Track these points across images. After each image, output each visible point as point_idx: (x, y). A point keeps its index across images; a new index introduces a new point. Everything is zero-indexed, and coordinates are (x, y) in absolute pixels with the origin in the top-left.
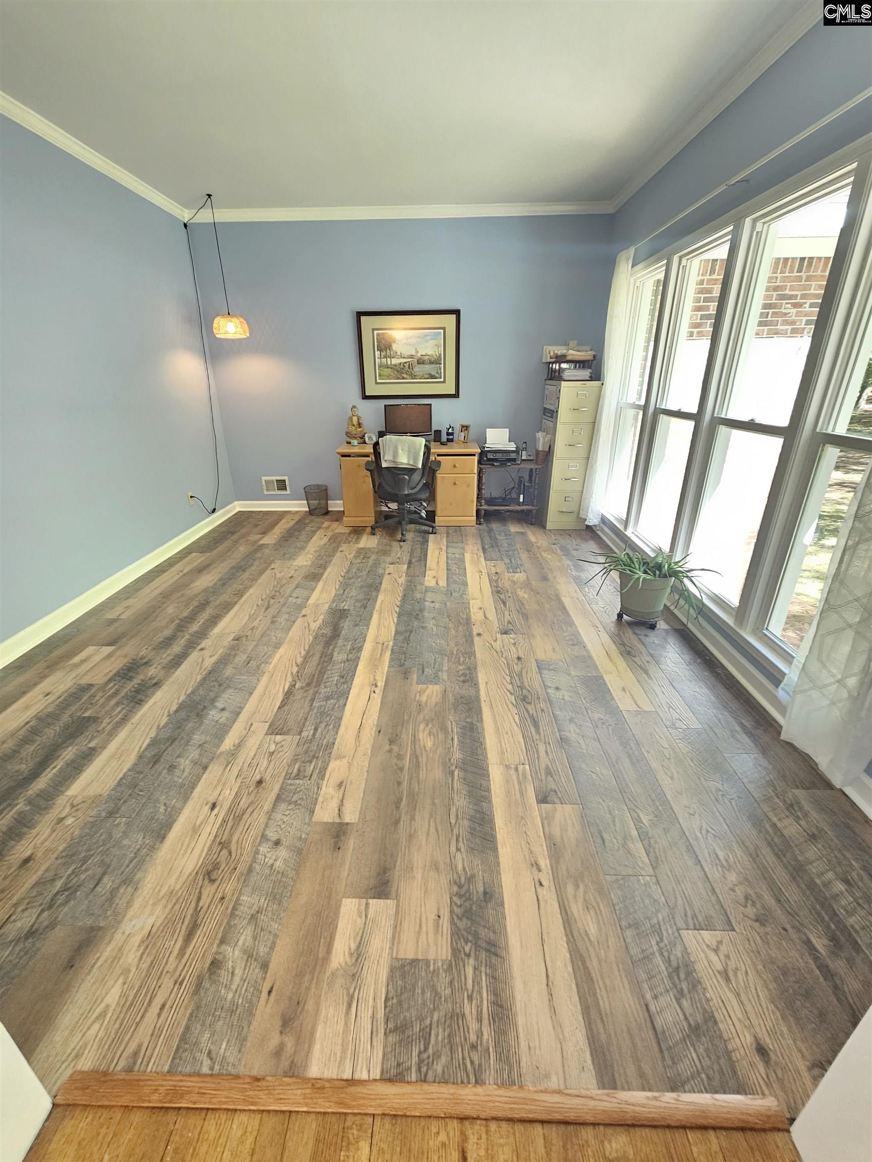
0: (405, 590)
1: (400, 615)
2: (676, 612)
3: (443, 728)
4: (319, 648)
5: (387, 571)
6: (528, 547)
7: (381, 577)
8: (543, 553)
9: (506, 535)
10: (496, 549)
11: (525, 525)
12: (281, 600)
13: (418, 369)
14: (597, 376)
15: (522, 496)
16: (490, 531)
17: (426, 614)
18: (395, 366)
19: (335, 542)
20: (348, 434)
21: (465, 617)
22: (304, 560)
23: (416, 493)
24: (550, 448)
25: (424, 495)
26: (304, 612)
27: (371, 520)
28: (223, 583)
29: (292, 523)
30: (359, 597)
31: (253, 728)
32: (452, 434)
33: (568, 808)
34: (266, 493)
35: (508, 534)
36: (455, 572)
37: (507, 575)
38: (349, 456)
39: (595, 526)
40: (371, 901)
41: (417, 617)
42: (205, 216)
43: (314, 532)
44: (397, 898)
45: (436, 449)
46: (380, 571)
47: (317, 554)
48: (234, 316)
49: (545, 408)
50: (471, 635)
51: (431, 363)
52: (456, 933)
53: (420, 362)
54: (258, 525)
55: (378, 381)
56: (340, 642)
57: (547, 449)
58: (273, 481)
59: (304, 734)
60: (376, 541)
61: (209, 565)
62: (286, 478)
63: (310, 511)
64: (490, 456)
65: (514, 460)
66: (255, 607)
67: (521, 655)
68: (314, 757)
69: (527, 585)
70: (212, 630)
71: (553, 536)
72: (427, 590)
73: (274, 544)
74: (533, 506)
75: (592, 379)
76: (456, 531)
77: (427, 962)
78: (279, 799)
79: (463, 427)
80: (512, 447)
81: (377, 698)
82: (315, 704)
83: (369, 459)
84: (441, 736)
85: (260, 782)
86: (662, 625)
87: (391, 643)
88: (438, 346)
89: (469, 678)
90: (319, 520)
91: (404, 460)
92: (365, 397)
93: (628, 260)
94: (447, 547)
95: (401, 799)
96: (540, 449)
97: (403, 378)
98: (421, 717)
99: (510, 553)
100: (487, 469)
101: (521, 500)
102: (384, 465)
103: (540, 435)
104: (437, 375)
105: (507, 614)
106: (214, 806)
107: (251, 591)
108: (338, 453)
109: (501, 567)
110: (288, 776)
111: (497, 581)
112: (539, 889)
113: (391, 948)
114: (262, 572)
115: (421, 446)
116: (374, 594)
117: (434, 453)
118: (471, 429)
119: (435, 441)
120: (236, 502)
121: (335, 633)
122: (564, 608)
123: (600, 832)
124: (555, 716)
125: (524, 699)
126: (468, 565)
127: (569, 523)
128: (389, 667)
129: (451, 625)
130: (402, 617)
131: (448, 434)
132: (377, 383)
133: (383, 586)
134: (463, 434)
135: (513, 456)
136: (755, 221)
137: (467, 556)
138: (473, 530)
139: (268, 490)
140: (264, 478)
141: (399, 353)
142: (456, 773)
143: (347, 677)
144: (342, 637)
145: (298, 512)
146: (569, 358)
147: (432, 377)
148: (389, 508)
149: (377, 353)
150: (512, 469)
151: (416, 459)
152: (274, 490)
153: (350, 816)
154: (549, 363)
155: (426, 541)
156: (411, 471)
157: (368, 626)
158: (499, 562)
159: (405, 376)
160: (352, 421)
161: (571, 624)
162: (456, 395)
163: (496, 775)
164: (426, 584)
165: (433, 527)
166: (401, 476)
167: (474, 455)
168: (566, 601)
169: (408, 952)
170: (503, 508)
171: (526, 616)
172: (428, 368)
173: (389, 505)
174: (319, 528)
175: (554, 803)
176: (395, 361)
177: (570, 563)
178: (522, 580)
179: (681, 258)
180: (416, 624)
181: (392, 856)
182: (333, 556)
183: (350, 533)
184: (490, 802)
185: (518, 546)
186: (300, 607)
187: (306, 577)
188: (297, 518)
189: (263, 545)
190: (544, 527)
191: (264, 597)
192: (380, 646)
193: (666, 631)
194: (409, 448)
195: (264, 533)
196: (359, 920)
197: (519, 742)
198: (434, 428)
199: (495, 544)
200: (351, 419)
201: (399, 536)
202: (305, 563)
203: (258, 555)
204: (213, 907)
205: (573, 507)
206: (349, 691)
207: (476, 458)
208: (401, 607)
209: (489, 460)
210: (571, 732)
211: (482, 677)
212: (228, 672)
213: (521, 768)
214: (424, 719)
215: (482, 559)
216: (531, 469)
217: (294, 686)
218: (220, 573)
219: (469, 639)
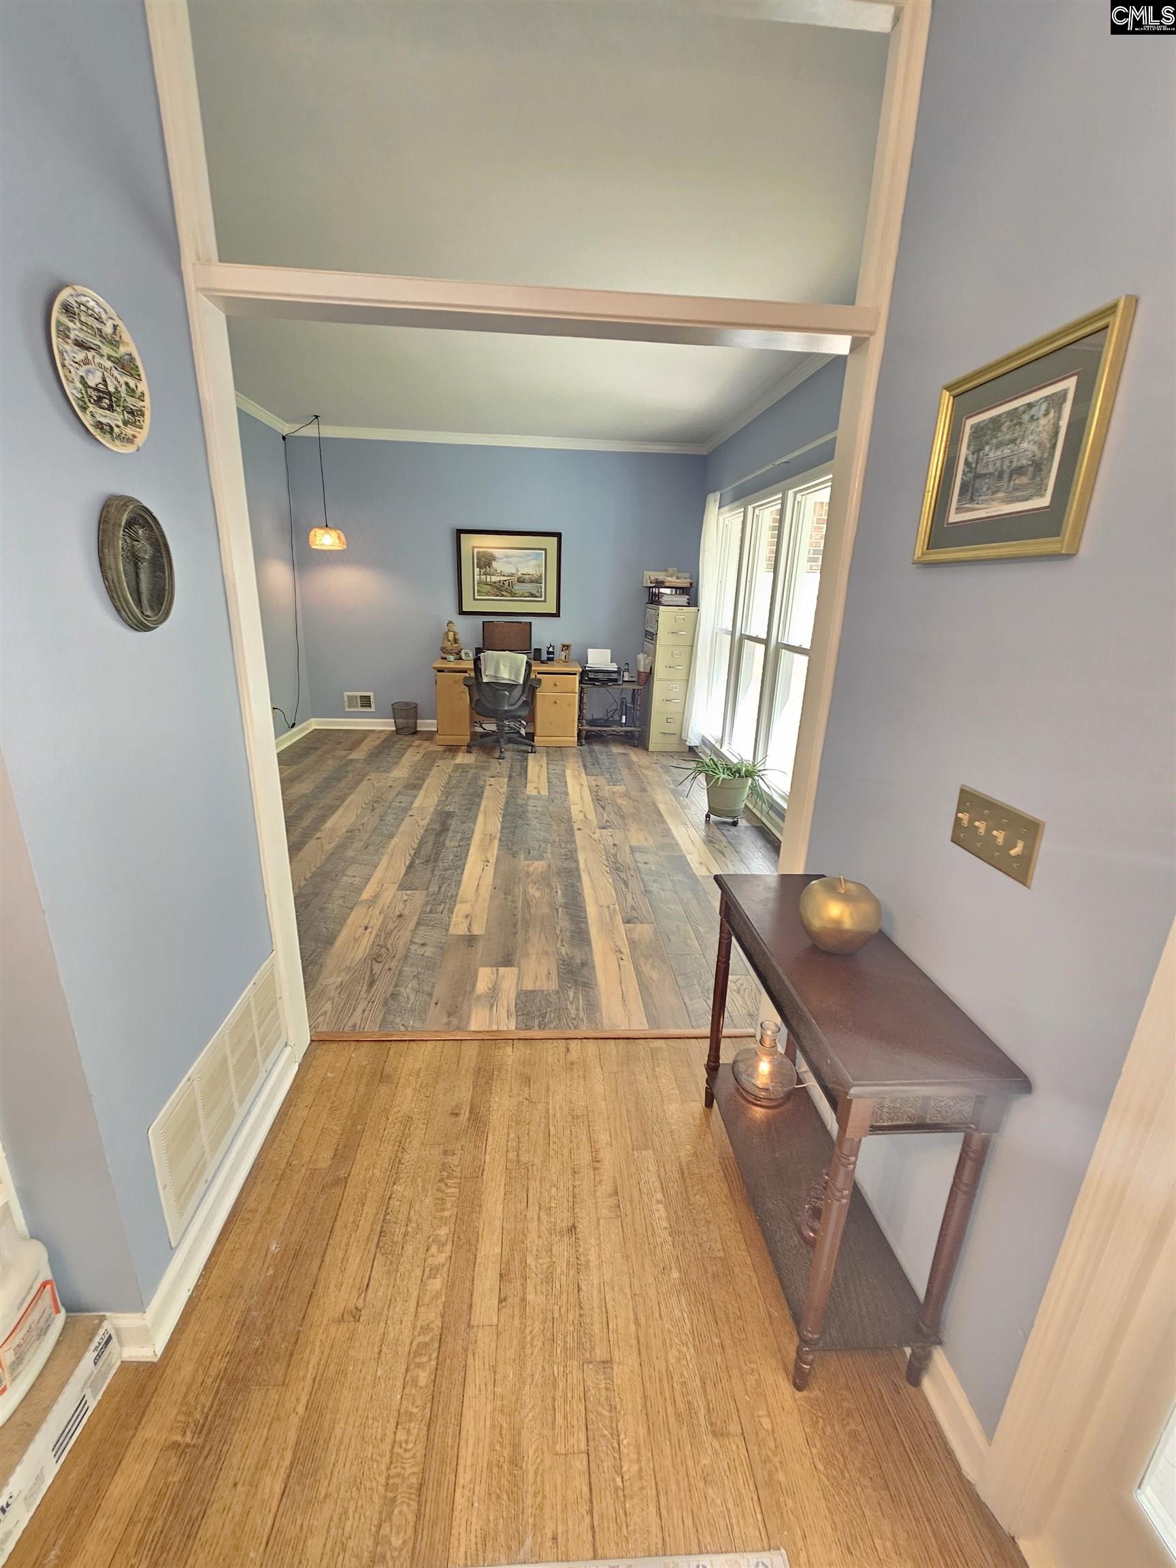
0: (507, 798)
1: (504, 816)
2: (755, 810)
3: (549, 886)
4: (431, 839)
5: (488, 783)
6: (630, 765)
7: (483, 787)
8: (643, 770)
9: (608, 755)
10: (597, 766)
11: (627, 747)
12: (386, 804)
13: (518, 588)
14: (694, 602)
15: (624, 717)
16: (591, 752)
17: (529, 815)
18: (495, 583)
19: (430, 760)
20: (443, 649)
21: (566, 817)
22: (401, 772)
23: (516, 710)
24: (651, 670)
25: (524, 713)
26: (410, 813)
27: (467, 739)
28: (321, 789)
29: (378, 742)
30: (463, 802)
31: (384, 887)
32: (553, 653)
33: (646, 926)
34: (347, 709)
35: (610, 755)
36: (557, 785)
37: (607, 787)
38: (443, 671)
39: (696, 747)
40: (500, 968)
41: (520, 817)
42: (311, 431)
43: (405, 750)
44: (519, 966)
45: (537, 667)
46: (481, 783)
47: (413, 768)
48: (331, 529)
49: (647, 631)
50: (572, 829)
51: (532, 582)
52: (561, 978)
53: (521, 581)
54: (341, 742)
55: (476, 597)
56: (450, 834)
57: (649, 671)
58: (356, 697)
59: (431, 890)
60: (474, 759)
61: (299, 777)
62: (370, 694)
63: (397, 730)
64: (592, 676)
65: (616, 680)
66: (360, 809)
67: (617, 843)
68: (442, 902)
69: (626, 795)
70: (323, 825)
71: (655, 756)
72: (529, 797)
73: (365, 760)
74: (635, 727)
75: (689, 605)
76: (556, 751)
77: (542, 991)
78: (418, 924)
79: (564, 646)
80: (614, 667)
81: (490, 870)
82: (435, 873)
83: (467, 675)
84: (547, 890)
85: (400, 916)
86: (743, 823)
87: (498, 835)
88: (539, 566)
89: (572, 856)
90: (407, 738)
91: (505, 675)
92: (462, 613)
93: (715, 502)
94: (548, 764)
95: (517, 923)
96: (642, 670)
97: (503, 596)
98: (530, 880)
99: (612, 770)
100: (589, 689)
101: (624, 721)
102: (485, 680)
103: (641, 657)
104: (537, 594)
105: (605, 815)
106: (366, 928)
107: (352, 797)
108: (435, 668)
109: (601, 781)
110: (423, 912)
111: (597, 792)
112: (621, 962)
113: (518, 984)
114: (358, 782)
115: (522, 662)
116: (477, 800)
117: (535, 671)
118: (572, 648)
119: (535, 660)
120: (312, 719)
121: (445, 828)
122: (659, 812)
123: (668, 936)
124: (642, 880)
125: (617, 869)
126: (569, 779)
127: (671, 744)
128: (498, 850)
129: (553, 823)
130: (507, 817)
131: (549, 653)
132: (475, 599)
133: (486, 794)
134: (563, 654)
135: (614, 676)
136: (796, 493)
137: (569, 773)
138: (574, 751)
139: (350, 707)
140: (346, 694)
141: (499, 571)
142: (560, 910)
143: (462, 855)
144: (451, 830)
145: (382, 731)
146: (667, 584)
147: (532, 595)
148: (484, 729)
149: (477, 570)
150: (614, 690)
151: (517, 675)
152: (357, 707)
153: (477, 930)
154: (650, 587)
155: (527, 759)
156: (511, 687)
157: (475, 823)
158: (599, 777)
159: (504, 593)
160: (448, 637)
161: (664, 822)
162: (557, 615)
163: (591, 910)
164: (528, 793)
165: (533, 746)
166: (501, 692)
167: (575, 674)
168: (662, 807)
169: (528, 985)
170: (605, 729)
171: (623, 817)
172: (529, 587)
173: (484, 726)
174: (410, 746)
175: (636, 923)
176: (494, 579)
177: (668, 778)
178: (621, 791)
179: (754, 508)
180: (520, 822)
181: (513, 949)
182: (431, 770)
183: (444, 751)
184: (586, 923)
185: (620, 764)
186: (406, 810)
187: (406, 787)
188: (383, 737)
189: (352, 760)
190: (647, 749)
191: (367, 801)
192: (488, 837)
193: (746, 828)
194: (511, 664)
195: (351, 749)
196: (493, 976)
197: (611, 894)
198: (534, 646)
199: (596, 762)
200: (447, 634)
201: (497, 754)
202: (402, 776)
203: (350, 768)
204: (384, 973)
205: (673, 728)
206: (464, 866)
207: (577, 678)
208: (505, 809)
209: (590, 679)
210: (654, 888)
211: (581, 857)
212: (350, 853)
213: (611, 907)
214: (532, 881)
215: (583, 774)
216: (634, 690)
217: (414, 862)
218: (314, 782)
219: (570, 832)
